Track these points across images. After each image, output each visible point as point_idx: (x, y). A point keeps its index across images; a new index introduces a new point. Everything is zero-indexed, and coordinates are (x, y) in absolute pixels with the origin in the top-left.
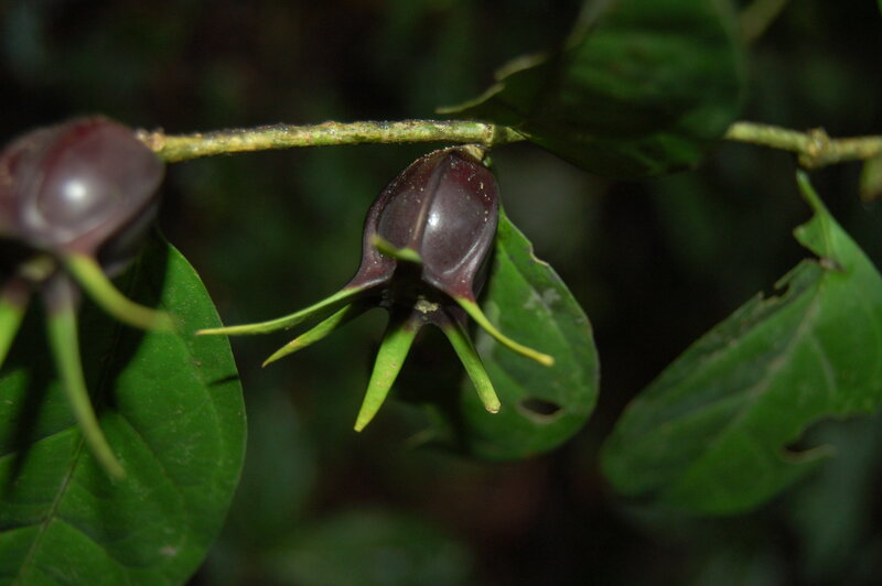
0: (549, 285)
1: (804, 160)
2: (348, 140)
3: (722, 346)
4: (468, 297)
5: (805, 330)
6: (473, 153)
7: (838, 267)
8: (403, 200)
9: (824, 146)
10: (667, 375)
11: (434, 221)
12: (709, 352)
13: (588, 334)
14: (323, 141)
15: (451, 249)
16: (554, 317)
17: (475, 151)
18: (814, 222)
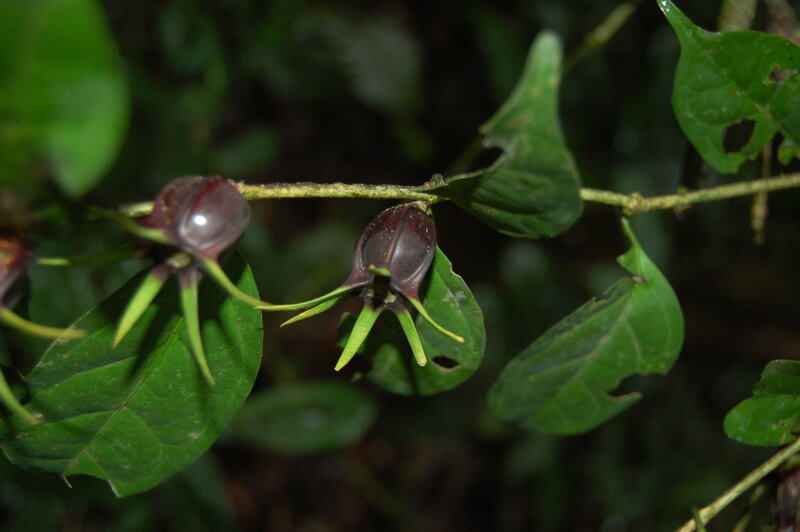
0: (459, 289)
1: (625, 211)
2: (349, 195)
3: (570, 328)
4: (415, 297)
5: (622, 319)
6: (421, 207)
7: (644, 280)
8: (380, 236)
9: (639, 202)
10: (534, 346)
11: (398, 252)
12: (560, 332)
13: (481, 321)
14: (335, 195)
15: (406, 267)
16: (461, 308)
17: (422, 205)
18: (631, 252)
